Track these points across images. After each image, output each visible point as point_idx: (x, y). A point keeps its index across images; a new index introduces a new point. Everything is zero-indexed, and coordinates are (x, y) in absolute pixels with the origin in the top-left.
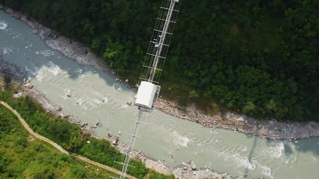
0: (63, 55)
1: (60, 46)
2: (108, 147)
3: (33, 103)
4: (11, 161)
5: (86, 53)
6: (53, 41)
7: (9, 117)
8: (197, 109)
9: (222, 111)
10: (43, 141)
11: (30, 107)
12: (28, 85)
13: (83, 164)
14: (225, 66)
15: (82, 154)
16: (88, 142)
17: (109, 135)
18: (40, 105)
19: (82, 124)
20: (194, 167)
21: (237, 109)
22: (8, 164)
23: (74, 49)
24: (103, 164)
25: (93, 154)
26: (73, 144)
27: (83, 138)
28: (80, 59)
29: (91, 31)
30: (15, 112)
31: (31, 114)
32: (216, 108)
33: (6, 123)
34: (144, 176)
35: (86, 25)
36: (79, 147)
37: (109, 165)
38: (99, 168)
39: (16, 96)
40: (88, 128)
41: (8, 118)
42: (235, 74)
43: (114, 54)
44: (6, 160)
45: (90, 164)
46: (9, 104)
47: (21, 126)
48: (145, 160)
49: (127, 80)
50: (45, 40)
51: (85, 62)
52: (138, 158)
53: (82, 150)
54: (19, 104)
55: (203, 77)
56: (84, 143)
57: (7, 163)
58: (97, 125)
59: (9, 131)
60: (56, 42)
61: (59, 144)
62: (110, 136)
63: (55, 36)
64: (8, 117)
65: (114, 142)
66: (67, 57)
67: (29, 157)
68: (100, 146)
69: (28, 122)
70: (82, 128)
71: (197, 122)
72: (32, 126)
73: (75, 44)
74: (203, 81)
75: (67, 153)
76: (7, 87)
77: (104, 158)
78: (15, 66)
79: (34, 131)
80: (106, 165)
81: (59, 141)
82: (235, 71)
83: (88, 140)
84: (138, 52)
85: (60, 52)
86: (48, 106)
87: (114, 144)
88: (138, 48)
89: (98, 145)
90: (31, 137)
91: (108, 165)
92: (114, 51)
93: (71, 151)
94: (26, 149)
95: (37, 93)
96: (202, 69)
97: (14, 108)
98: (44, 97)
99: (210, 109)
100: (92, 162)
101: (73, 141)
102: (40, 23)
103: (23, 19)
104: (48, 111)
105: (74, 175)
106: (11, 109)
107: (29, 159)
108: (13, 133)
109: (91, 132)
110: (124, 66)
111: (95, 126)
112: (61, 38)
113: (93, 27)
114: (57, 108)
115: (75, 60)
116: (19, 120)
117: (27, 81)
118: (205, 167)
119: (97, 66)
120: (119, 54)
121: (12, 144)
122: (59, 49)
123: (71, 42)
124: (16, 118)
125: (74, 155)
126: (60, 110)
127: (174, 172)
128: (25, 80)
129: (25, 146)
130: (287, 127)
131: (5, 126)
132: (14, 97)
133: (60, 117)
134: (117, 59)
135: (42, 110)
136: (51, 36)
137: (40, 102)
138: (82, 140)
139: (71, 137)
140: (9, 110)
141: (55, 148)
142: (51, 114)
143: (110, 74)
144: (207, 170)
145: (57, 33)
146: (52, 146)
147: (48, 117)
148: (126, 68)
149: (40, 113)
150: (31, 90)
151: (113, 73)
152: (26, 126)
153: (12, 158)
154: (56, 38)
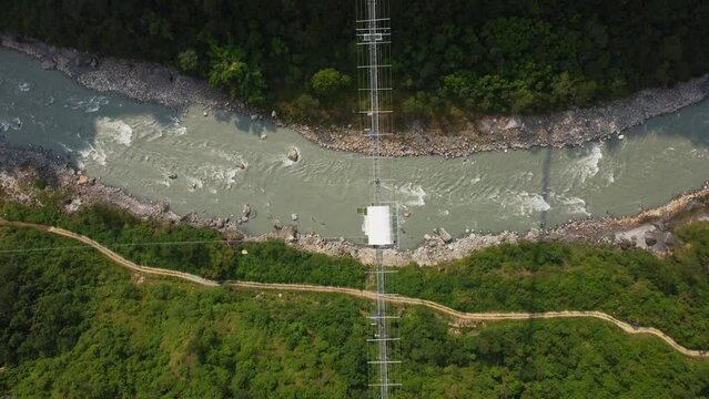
0: (127, 98)
1: (112, 80)
2: (284, 250)
3: (110, 212)
4: (131, 333)
5: (172, 79)
6: (93, 74)
7: (81, 254)
8: (425, 130)
9: (473, 121)
10: (163, 276)
11: (109, 221)
12: (83, 180)
13: (251, 293)
14: (458, 29)
15: (243, 277)
16: (244, 252)
17: (276, 227)
18: (125, 211)
19: (219, 222)
20: (448, 237)
21: (501, 108)
22: (128, 340)
23: (143, 79)
24: (287, 283)
25: (263, 272)
26: (221, 265)
27: (232, 248)
28: (164, 96)
30: (84, 239)
31: (117, 234)
32: (461, 118)
33: (82, 268)
34: (364, 281)
35: (152, 25)
36: (234, 267)
37: (297, 281)
38: (282, 291)
39: (71, 208)
40: (232, 226)
41: (81, 257)
42: (483, 41)
43: (233, 72)
45: (264, 289)
46: (66, 228)
47: (110, 263)
48: (357, 251)
49: (273, 114)
50: (75, 77)
51: (178, 100)
52: (343, 252)
53: (239, 270)
54: (86, 222)
55: (422, 64)
56: (237, 256)
57: (125, 338)
58: (247, 215)
59: (96, 280)
60: (101, 75)
61: (193, 273)
62: (278, 228)
63: (93, 64)
64: (79, 255)
65: (291, 238)
66: (137, 100)
67: (155, 315)
68: (269, 253)
69: (118, 251)
70: (223, 230)
71: (432, 154)
72: (130, 256)
73: (141, 67)
74: (424, 73)
75: (213, 284)
76: (46, 196)
77: (284, 271)
78: (41, 150)
79: (138, 263)
80: (291, 282)
81: (191, 268)
82: (483, 34)
83: (242, 249)
84: (278, 51)
85: (118, 93)
86: (140, 209)
87: (292, 241)
88: (276, 42)
89: (265, 253)
90: (137, 275)
91: (295, 282)
92: (230, 64)
93: (221, 278)
94: (144, 303)
95: (109, 190)
96: (417, 49)
97: (80, 233)
98: (126, 193)
99: (451, 124)
100: (266, 286)
101: (219, 261)
102: (51, 43)
103: (9, 43)
104: (146, 218)
105: (250, 323)
106: (75, 236)
107: (157, 319)
108: (104, 281)
109: (240, 232)
110: (261, 88)
111: (245, 218)
112: (107, 63)
113: (168, 25)
114: (159, 207)
115: (154, 102)
116: (101, 253)
117: (79, 173)
118: (467, 231)
119: (203, 100)
120: (242, 68)
121: (115, 302)
122: (114, 87)
123: (130, 66)
124: (94, 250)
125: (228, 283)
126: (167, 209)
127: (414, 255)
128: (73, 171)
129: (138, 298)
130: (600, 115)
131: (84, 275)
132: (69, 212)
133: (173, 222)
134: (243, 80)
135: (134, 221)
136: (84, 66)
137: (123, 205)
138: (232, 252)
139: (212, 255)
140: (73, 239)
141: (190, 282)
142: (154, 223)
143: (235, 110)
144: (473, 236)
145: (95, 55)
146: (182, 281)
147: (150, 229)
148: (264, 92)
149: (132, 227)
150: (94, 188)
151: (242, 106)
152: (118, 258)
153: (130, 328)
154: (97, 66)
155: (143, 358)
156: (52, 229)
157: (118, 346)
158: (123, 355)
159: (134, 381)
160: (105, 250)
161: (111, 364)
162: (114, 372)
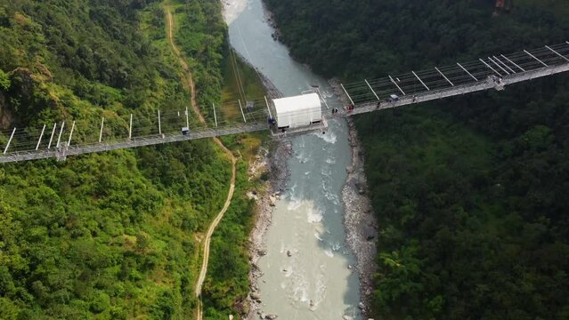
1: (353, 203)
3: (251, 216)
4: (154, 215)
5: (369, 239)
6: (353, 192)
7: (217, 199)
10: (203, 253)
11: (245, 215)
12: (273, 199)
15: (206, 315)
16: (231, 317)
18: (253, 226)
19: (255, 294)
22: (148, 212)
23: (362, 221)
26: (217, 291)
27: (233, 305)
28: (354, 236)
29: (404, 220)
30: (227, 204)
31: (234, 221)
33: (205, 195)
35: (407, 207)
36: (215, 304)
39: (250, 195)
40: (254, 306)
41: (214, 197)
43: (396, 267)
44: (152, 206)
46: (235, 192)
47: (210, 218)
50: (347, 184)
51: (354, 246)
53: (213, 311)
54: (241, 202)
56: (226, 309)
57: (150, 210)
58: (267, 318)
59: (196, 203)
60: (354, 197)
61: (208, 274)
63: (361, 191)
66: (344, 220)
69: (222, 221)
70: (249, 298)
72: (218, 229)
73: (370, 218)
75: (198, 291)
76: (256, 181)
78: (289, 175)
79: (213, 235)
81: (211, 272)
83: (234, 315)
85: (345, 208)
86: (257, 237)
88: (439, 299)
90: (202, 237)
92: (402, 263)
93: (205, 295)
94: (179, 230)
95: (268, 215)
97: (232, 200)
98: (267, 226)
101: (220, 289)
102: (364, 167)
103: (355, 150)
104: (250, 240)
105: (162, 294)
106: (230, 197)
107: (166, 238)
108: (196, 209)
109: (251, 313)
110: (391, 298)
111: (264, 315)
112: (365, 199)
113: (412, 217)
114: (261, 249)
115: (347, 231)
116: (218, 213)
117: (278, 196)
119: (361, 263)
120: (402, 273)
121: (179, 209)
122: (348, 205)
123: (369, 212)
124: (220, 208)
125: (200, 303)
126: (261, 254)
128: (278, 193)
129: (183, 228)
131: (201, 195)
132: (247, 194)
133: (250, 259)
134: (392, 278)
135: (247, 232)
136: (357, 186)
137: (258, 225)
138: (230, 304)
139: (225, 282)
140: (227, 197)
141: (199, 274)
142: (247, 245)
143: (362, 289)
145: (367, 192)
146: (199, 268)
147: (242, 243)
148: (389, 302)
149: (242, 230)
150: (268, 206)
151: (368, 292)
152: (215, 223)
153: (159, 216)
154: (361, 194)
155: (132, 219)
156: (232, 186)
157: (144, 201)
158: (135, 204)
159: (113, 208)
160: (220, 215)
161: (130, 193)
162: (122, 194)
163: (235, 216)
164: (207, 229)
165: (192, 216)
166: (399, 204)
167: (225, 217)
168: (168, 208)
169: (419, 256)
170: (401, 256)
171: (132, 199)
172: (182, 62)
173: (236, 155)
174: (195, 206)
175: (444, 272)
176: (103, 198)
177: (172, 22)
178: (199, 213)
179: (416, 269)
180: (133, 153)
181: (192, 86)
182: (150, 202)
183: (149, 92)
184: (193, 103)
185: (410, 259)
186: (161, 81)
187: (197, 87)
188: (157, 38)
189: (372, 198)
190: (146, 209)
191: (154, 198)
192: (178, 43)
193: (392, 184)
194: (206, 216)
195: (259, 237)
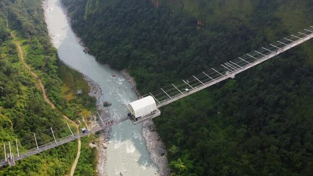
0: (146, 144)
1: (149, 137)
3: (94, 157)
4: (37, 172)
5: (162, 155)
6: (148, 131)
11: (91, 158)
12: (105, 144)
18: (97, 162)
22: (33, 171)
23: (156, 146)
28: (154, 155)
29: (179, 140)
30: (79, 153)
31: (86, 163)
33: (66, 151)
35: (179, 133)
39: (91, 145)
43: (181, 167)
44: (35, 167)
46: (82, 145)
47: (71, 164)
50: (144, 127)
51: (155, 161)
54: (87, 150)
57: (34, 169)
59: (61, 157)
60: (149, 133)
63: (152, 129)
64: (71, 151)
66: (147, 147)
69: (78, 165)
72: (77, 169)
73: (160, 143)
76: (93, 136)
85: (146, 141)
86: (100, 169)
92: (184, 165)
95: (104, 154)
97: (81, 150)
98: (105, 161)
104: (97, 171)
106: (79, 149)
108: (62, 161)
112: (155, 133)
113: (182, 138)
115: (149, 153)
117: (107, 142)
119: (161, 169)
120: (185, 170)
121: (52, 164)
122: (147, 138)
123: (159, 140)
124: (75, 157)
128: (107, 140)
129: (57, 175)
131: (63, 152)
132: (89, 145)
134: (180, 174)
135: (94, 167)
136: (150, 127)
137: (100, 161)
140: (78, 149)
145: (155, 129)
147: (93, 174)
149: (91, 167)
150: (103, 149)
152: (74, 167)
153: (40, 171)
154: (152, 131)
156: (79, 142)
157: (30, 165)
158: (25, 168)
160: (76, 161)
163: (86, 159)
164: (70, 171)
165: (60, 166)
166: (174, 132)
167: (79, 161)
168: (45, 165)
169: (191, 158)
170: (182, 161)
171: (22, 165)
172: (33, 74)
173: (77, 123)
174: (61, 160)
175: (205, 164)
176: (3, 170)
177: (22, 51)
178: (64, 163)
179: (191, 166)
180: (17, 136)
181: (43, 87)
182: (33, 164)
183: (18, 96)
184: (45, 97)
185: (187, 161)
186: (23, 88)
187: (45, 87)
188: (14, 61)
189: (158, 132)
190: (32, 169)
191: (36, 161)
192: (28, 63)
193: (168, 122)
194: (68, 164)
195: (102, 168)
